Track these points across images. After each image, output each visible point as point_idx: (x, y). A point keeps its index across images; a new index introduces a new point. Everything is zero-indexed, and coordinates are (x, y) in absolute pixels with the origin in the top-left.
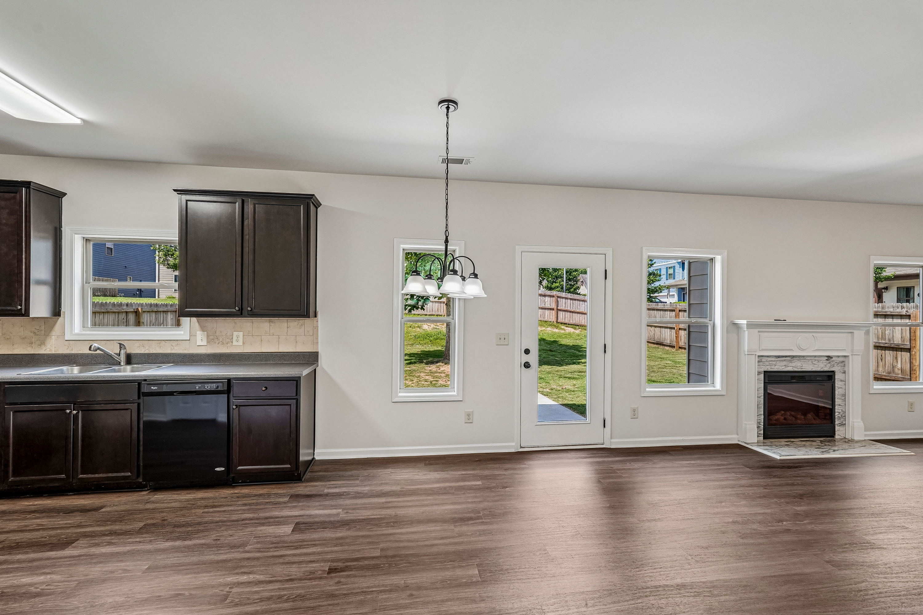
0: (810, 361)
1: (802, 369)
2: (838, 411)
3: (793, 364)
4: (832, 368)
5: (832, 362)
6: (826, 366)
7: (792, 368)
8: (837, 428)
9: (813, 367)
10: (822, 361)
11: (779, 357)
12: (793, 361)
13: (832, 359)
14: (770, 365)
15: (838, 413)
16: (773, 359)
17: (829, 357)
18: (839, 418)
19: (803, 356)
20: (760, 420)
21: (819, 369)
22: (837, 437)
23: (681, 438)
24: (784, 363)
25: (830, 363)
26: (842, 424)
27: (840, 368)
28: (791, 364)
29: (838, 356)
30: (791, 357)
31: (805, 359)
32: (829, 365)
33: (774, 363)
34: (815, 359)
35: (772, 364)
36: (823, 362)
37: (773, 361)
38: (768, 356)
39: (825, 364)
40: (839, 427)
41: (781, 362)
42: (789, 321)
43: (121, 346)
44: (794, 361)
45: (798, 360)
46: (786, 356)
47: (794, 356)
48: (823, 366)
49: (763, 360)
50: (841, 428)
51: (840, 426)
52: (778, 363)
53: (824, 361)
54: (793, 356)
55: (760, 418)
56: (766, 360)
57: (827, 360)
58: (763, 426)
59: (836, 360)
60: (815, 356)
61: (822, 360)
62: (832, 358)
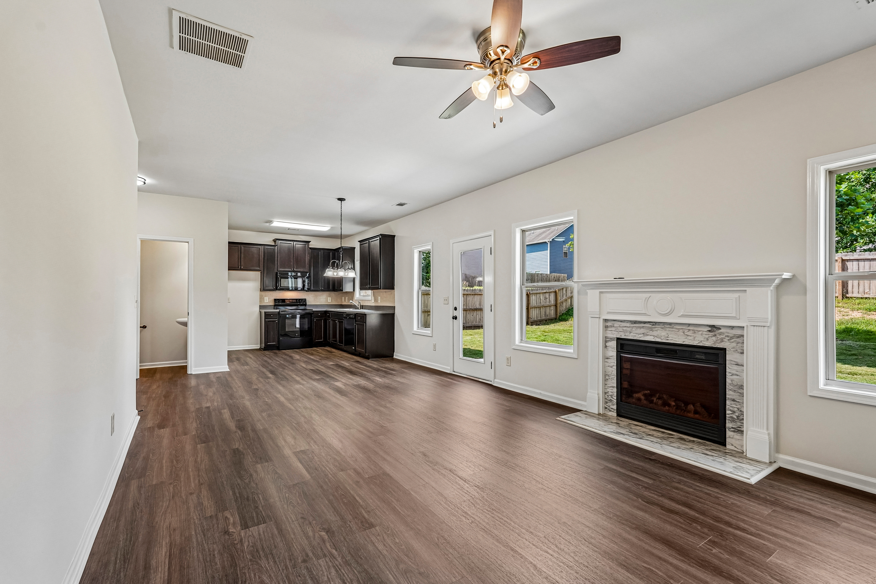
0: (681, 331)
1: (668, 340)
2: (731, 408)
3: (655, 333)
4: (719, 343)
5: (720, 335)
6: (707, 340)
7: (652, 337)
8: (729, 433)
9: (686, 340)
10: (700, 333)
11: (635, 322)
12: (654, 329)
13: (720, 331)
14: (624, 331)
15: (731, 412)
16: (628, 325)
17: (713, 328)
18: (733, 420)
19: (670, 324)
20: (612, 392)
21: (695, 343)
22: (728, 446)
23: (539, 391)
24: (642, 331)
25: (715, 335)
26: (738, 430)
27: (734, 344)
28: (651, 333)
29: (732, 327)
30: (652, 324)
31: (672, 328)
32: (714, 338)
33: (629, 329)
34: (688, 328)
35: (626, 330)
36: (702, 334)
37: (627, 327)
38: (621, 321)
39: (707, 336)
40: (732, 433)
41: (639, 329)
42: (628, 279)
43: (359, 303)
44: (656, 329)
45: (662, 328)
46: (645, 323)
47: (656, 323)
48: (702, 339)
49: (615, 325)
50: (737, 436)
51: (734, 431)
52: (634, 329)
53: (704, 333)
54: (654, 322)
55: (612, 391)
56: (618, 325)
57: (709, 331)
58: (616, 401)
59: (728, 333)
60: (689, 325)
61: (699, 331)
62: (720, 329)
